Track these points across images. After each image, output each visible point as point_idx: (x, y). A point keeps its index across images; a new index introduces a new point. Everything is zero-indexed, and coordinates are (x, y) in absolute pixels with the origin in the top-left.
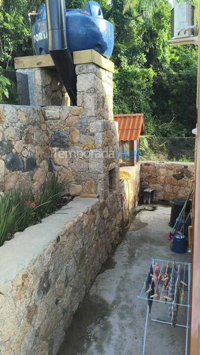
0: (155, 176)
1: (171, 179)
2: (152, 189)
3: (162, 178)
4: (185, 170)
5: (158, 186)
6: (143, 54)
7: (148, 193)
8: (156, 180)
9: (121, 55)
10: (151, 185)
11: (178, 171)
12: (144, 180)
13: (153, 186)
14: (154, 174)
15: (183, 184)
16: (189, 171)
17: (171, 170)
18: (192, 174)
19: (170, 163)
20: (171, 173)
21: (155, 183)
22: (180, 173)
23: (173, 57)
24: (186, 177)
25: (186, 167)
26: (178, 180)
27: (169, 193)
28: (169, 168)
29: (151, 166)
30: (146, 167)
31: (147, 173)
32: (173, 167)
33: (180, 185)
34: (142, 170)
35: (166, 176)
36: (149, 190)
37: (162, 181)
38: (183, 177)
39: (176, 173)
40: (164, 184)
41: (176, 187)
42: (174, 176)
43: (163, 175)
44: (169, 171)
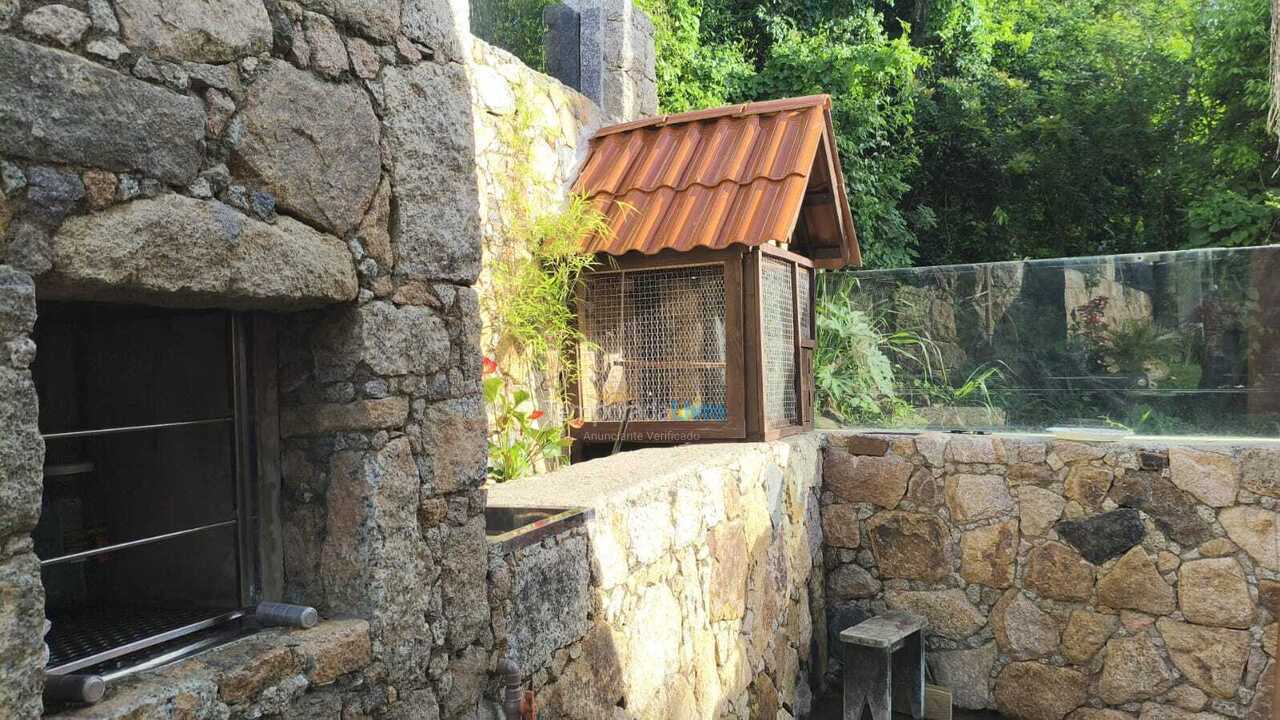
0: (924, 530)
1: (1046, 554)
2: (905, 623)
3: (980, 540)
4: (1145, 480)
5: (955, 606)
6: (871, 11)
7: (870, 652)
8: (937, 559)
9: (768, 13)
10: (899, 598)
11: (1091, 494)
12: (846, 557)
13: (915, 604)
14: (913, 516)
15: (1141, 592)
16: (1180, 495)
17: (1044, 483)
18: (1204, 513)
19: (1024, 436)
20: (1043, 507)
21: (931, 583)
22: (1109, 505)
23: (1008, 36)
24: (1158, 538)
25: (1153, 462)
26: (1098, 558)
27: (1035, 657)
28: (1022, 473)
29: (892, 458)
30: (855, 460)
31: (866, 510)
32: (1052, 459)
33: (1118, 603)
34: (830, 487)
35: (1004, 533)
36: (884, 634)
37: (977, 567)
38: (1135, 535)
39: (1077, 510)
40: (992, 592)
41: (1084, 615)
42: (1067, 530)
43: (983, 521)
44: (1026, 489)
